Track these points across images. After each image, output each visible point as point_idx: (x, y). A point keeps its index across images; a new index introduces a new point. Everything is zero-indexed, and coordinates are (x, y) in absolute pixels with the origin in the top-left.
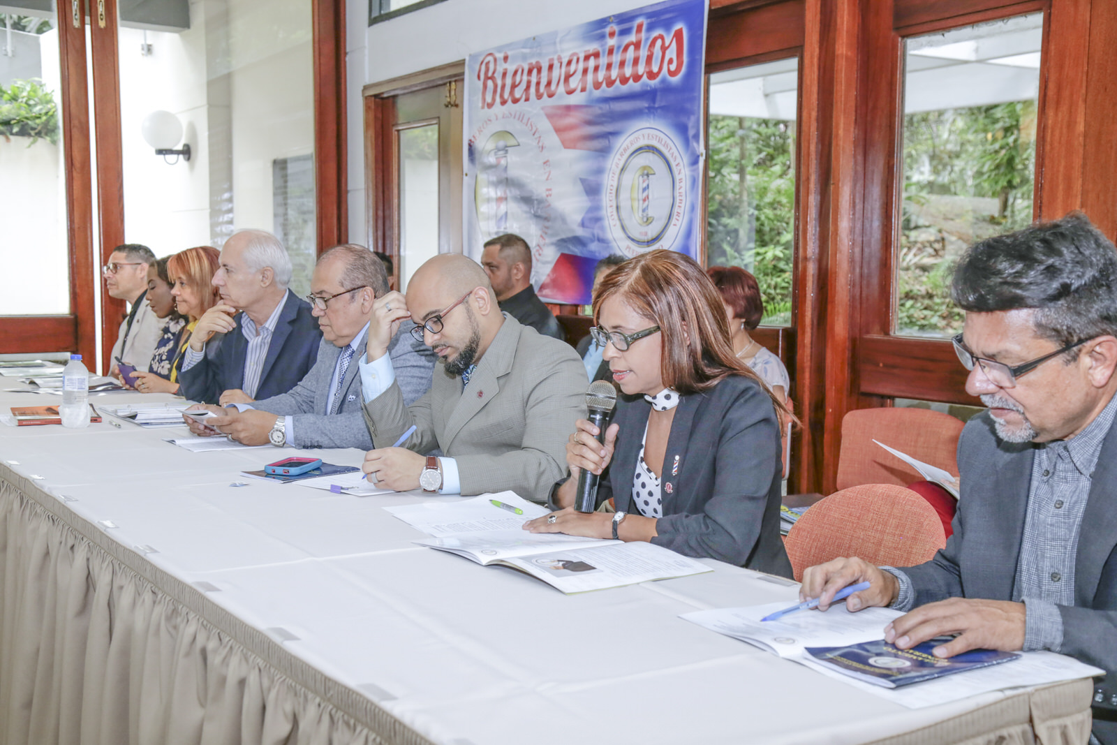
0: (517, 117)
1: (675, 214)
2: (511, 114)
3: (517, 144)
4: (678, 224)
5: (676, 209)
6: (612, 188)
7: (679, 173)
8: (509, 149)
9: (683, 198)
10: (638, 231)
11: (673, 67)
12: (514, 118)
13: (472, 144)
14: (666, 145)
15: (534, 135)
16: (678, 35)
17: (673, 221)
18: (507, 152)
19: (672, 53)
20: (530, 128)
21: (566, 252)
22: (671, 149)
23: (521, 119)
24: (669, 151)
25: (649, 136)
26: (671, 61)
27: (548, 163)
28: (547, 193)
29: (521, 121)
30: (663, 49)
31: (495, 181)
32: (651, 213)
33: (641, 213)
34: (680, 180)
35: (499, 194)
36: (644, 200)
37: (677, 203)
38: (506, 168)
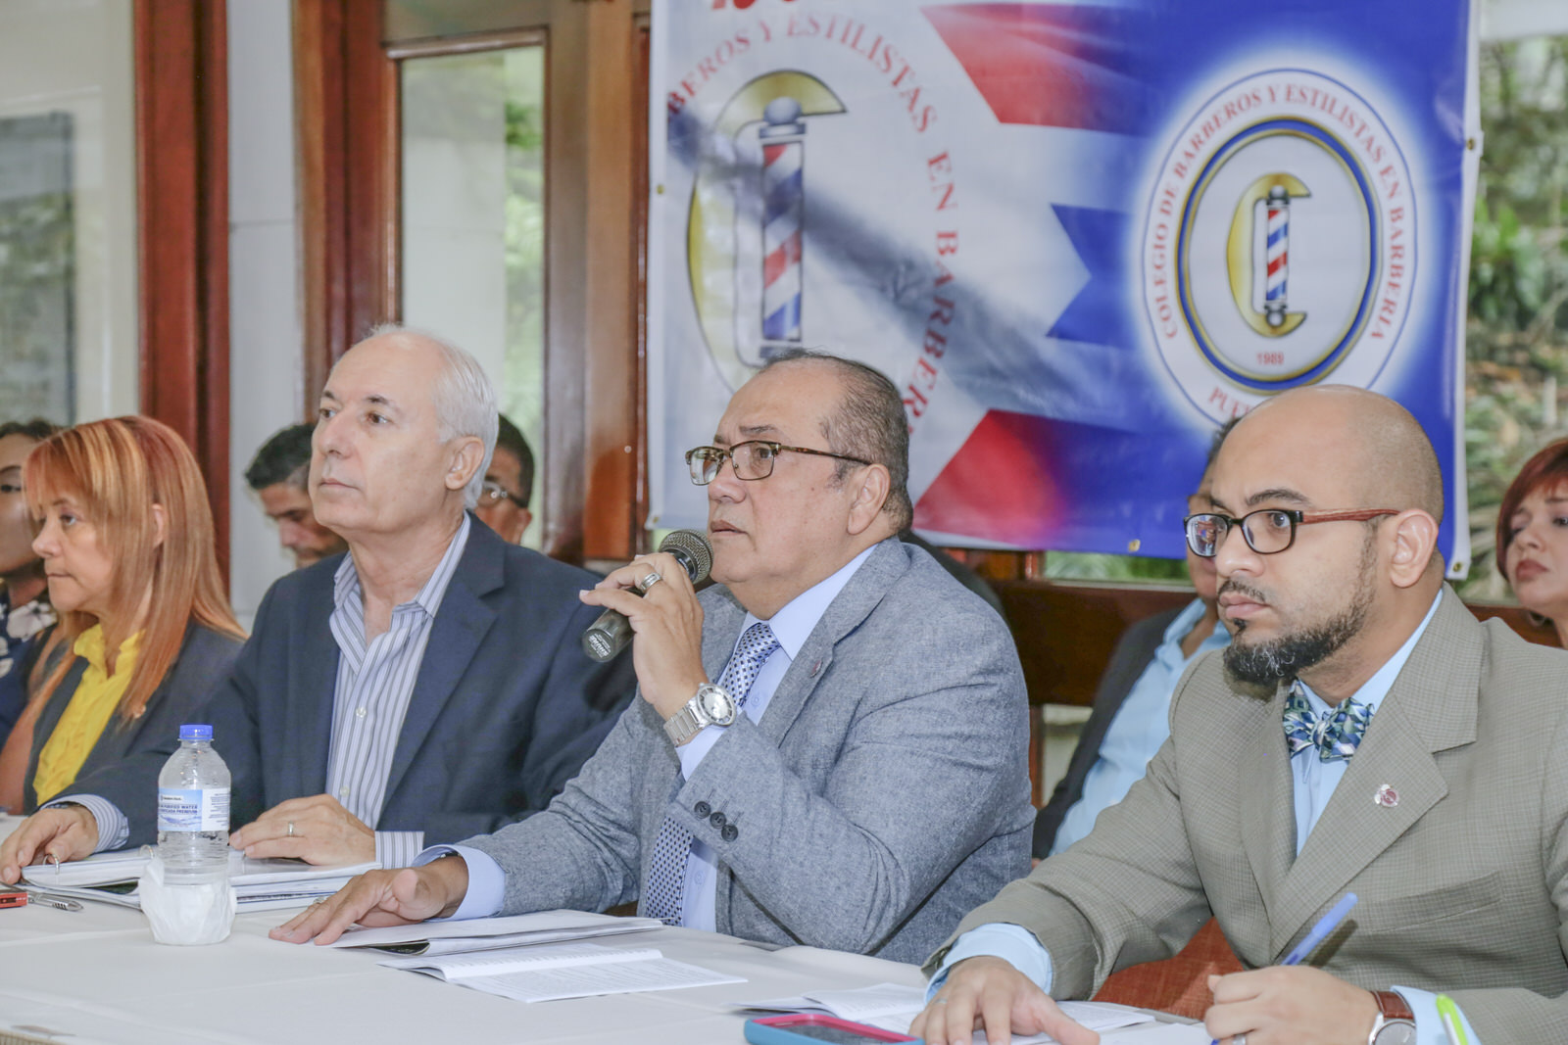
0: (838, 33)
1: (1380, 304)
2: (816, 25)
3: (837, 108)
4: (1389, 332)
5: (1382, 292)
6: (1161, 232)
7: (1392, 195)
8: (812, 124)
9: (1407, 262)
12: (829, 35)
13: (678, 105)
14: (1347, 117)
15: (896, 83)
17: (1372, 323)
18: (802, 130)
20: (883, 65)
21: (1006, 406)
22: (1363, 127)
23: (850, 39)
24: (1358, 134)
25: (1289, 93)
27: (944, 163)
28: (943, 243)
29: (854, 45)
31: (760, 206)
32: (1294, 302)
33: (1260, 301)
34: (1397, 213)
35: (773, 246)
36: (1272, 268)
37: (1384, 276)
38: (799, 174)
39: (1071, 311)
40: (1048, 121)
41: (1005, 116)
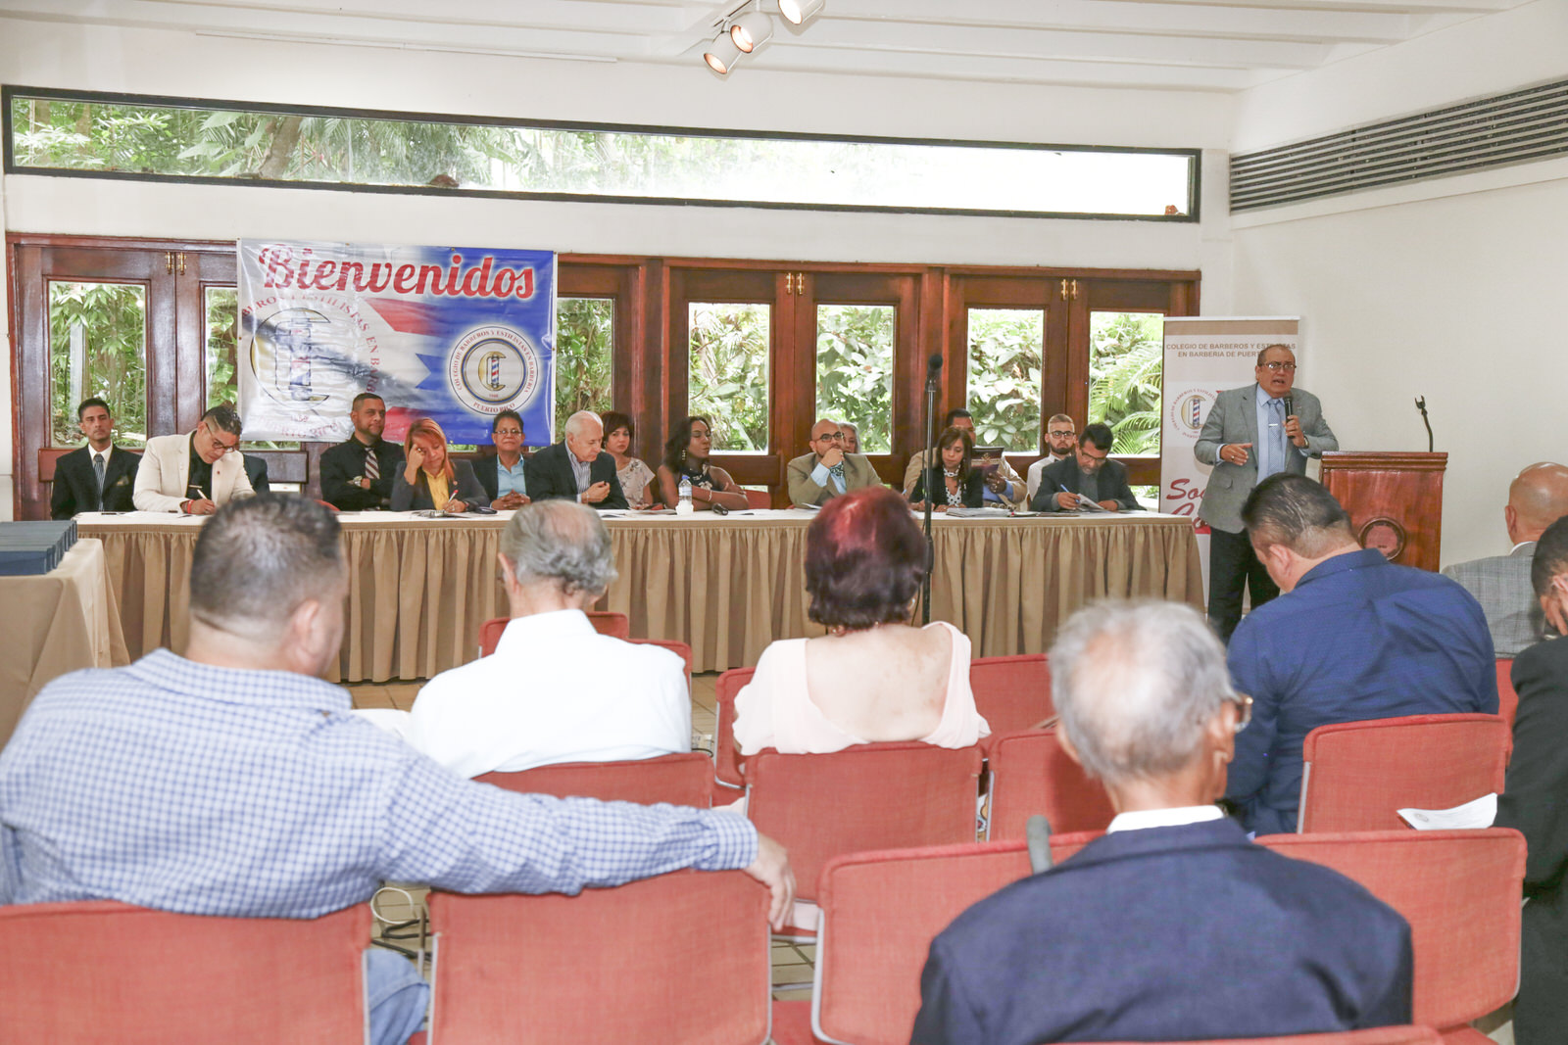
0: (326, 300)
1: (528, 384)
2: (316, 297)
3: (326, 321)
5: (528, 381)
6: (456, 363)
7: (530, 359)
10: (486, 393)
11: (522, 292)
12: (322, 300)
13: (247, 313)
14: (515, 339)
15: (352, 317)
16: (528, 274)
17: (525, 389)
18: (310, 326)
19: (522, 282)
20: (348, 311)
22: (521, 342)
23: (332, 302)
24: (518, 344)
25: (497, 332)
26: (520, 288)
27: (373, 340)
28: (373, 361)
29: (334, 304)
30: (513, 279)
32: (500, 383)
33: (490, 382)
34: (531, 363)
36: (493, 374)
37: (529, 378)
39: (424, 382)
40: (413, 332)
41: (396, 329)
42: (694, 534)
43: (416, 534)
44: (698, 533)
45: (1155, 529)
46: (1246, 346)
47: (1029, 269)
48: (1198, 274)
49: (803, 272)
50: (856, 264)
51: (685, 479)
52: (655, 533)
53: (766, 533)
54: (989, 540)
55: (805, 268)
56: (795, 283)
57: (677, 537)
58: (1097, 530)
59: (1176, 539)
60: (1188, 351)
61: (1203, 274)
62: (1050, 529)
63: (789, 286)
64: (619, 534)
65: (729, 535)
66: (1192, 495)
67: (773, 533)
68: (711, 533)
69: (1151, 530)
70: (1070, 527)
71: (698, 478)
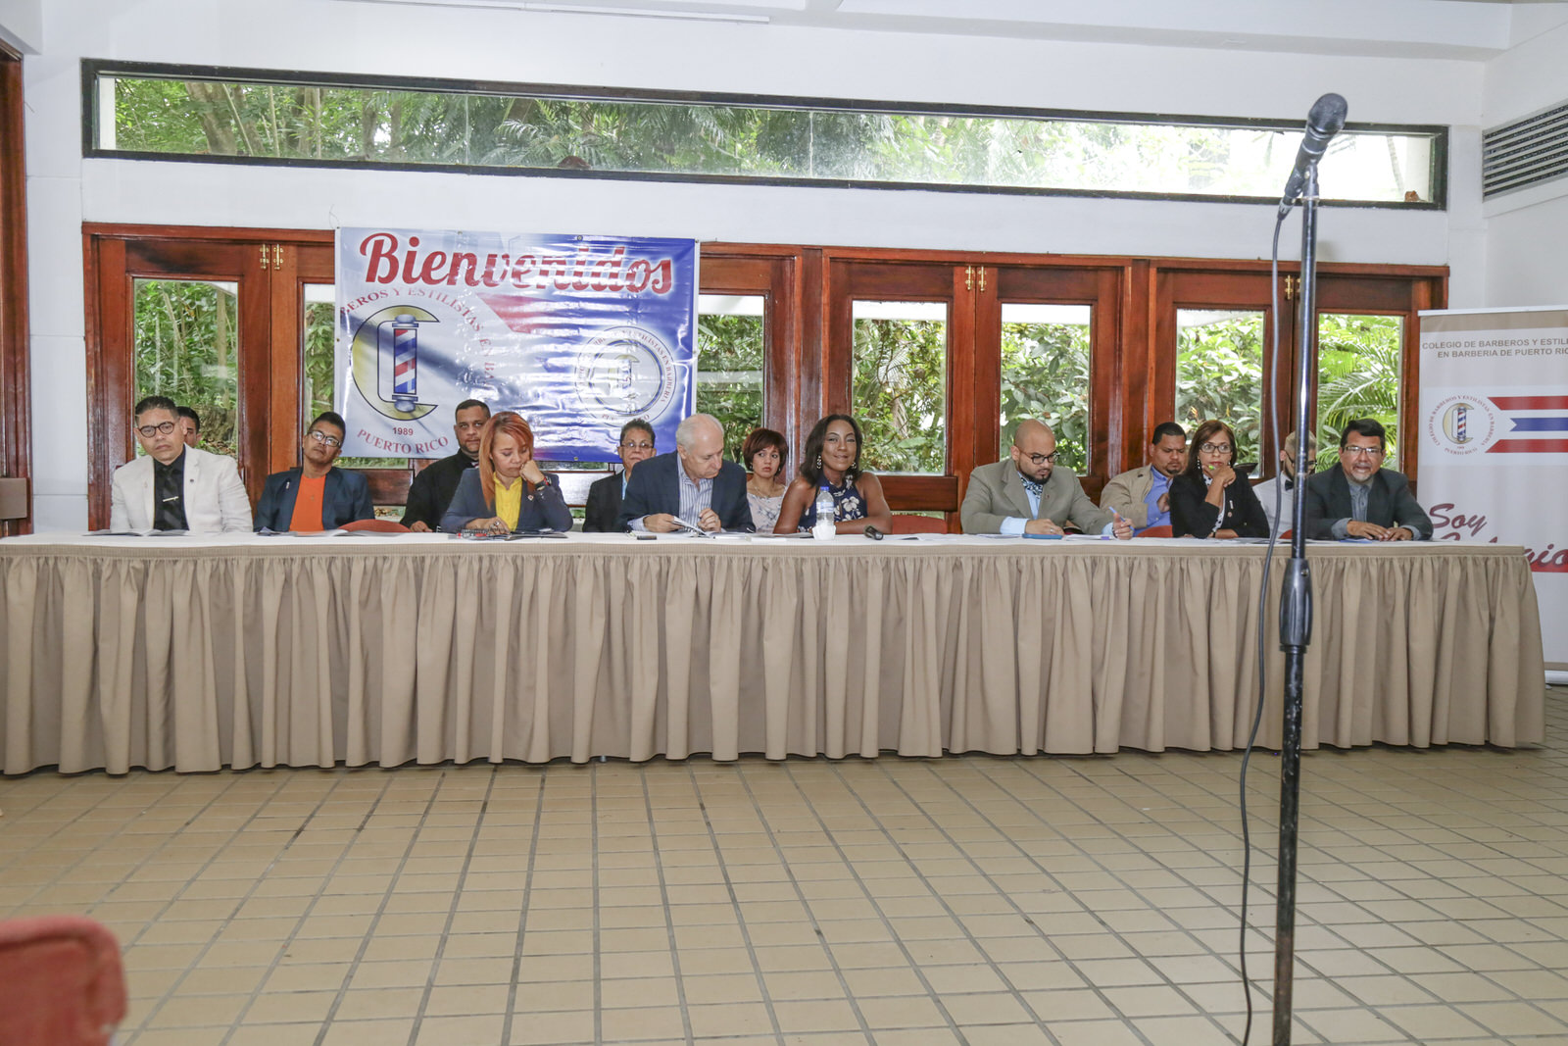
0: (434, 295)
1: (663, 392)
2: (424, 293)
3: (434, 319)
5: (664, 389)
7: (667, 364)
8: (422, 324)
9: (673, 382)
11: (659, 286)
12: (429, 296)
13: (345, 312)
14: (650, 341)
15: (464, 315)
16: (666, 266)
17: (661, 397)
18: (417, 326)
19: (659, 275)
20: (458, 309)
22: (656, 344)
23: (441, 298)
24: (654, 346)
25: (629, 333)
26: (656, 282)
29: (443, 301)
30: (648, 272)
31: (392, 350)
34: (669, 368)
35: (399, 362)
37: (665, 384)
38: (415, 340)
42: (832, 563)
43: (441, 561)
44: (837, 562)
45: (1474, 560)
46: (1527, 342)
47: (1250, 263)
48: (1446, 270)
49: (987, 265)
50: (1048, 255)
51: (824, 492)
52: (776, 561)
53: (932, 563)
54: (1244, 574)
55: (988, 260)
56: (976, 278)
57: (807, 568)
58: (1396, 564)
59: (1506, 575)
60: (1450, 350)
61: (1451, 269)
62: (1330, 561)
63: (969, 282)
64: (725, 564)
65: (880, 565)
66: (1457, 524)
67: (942, 564)
68: (856, 566)
69: (1470, 563)
70: (1357, 557)
71: (840, 494)
